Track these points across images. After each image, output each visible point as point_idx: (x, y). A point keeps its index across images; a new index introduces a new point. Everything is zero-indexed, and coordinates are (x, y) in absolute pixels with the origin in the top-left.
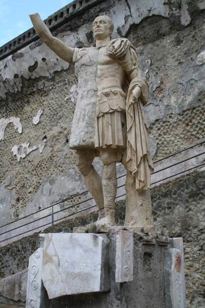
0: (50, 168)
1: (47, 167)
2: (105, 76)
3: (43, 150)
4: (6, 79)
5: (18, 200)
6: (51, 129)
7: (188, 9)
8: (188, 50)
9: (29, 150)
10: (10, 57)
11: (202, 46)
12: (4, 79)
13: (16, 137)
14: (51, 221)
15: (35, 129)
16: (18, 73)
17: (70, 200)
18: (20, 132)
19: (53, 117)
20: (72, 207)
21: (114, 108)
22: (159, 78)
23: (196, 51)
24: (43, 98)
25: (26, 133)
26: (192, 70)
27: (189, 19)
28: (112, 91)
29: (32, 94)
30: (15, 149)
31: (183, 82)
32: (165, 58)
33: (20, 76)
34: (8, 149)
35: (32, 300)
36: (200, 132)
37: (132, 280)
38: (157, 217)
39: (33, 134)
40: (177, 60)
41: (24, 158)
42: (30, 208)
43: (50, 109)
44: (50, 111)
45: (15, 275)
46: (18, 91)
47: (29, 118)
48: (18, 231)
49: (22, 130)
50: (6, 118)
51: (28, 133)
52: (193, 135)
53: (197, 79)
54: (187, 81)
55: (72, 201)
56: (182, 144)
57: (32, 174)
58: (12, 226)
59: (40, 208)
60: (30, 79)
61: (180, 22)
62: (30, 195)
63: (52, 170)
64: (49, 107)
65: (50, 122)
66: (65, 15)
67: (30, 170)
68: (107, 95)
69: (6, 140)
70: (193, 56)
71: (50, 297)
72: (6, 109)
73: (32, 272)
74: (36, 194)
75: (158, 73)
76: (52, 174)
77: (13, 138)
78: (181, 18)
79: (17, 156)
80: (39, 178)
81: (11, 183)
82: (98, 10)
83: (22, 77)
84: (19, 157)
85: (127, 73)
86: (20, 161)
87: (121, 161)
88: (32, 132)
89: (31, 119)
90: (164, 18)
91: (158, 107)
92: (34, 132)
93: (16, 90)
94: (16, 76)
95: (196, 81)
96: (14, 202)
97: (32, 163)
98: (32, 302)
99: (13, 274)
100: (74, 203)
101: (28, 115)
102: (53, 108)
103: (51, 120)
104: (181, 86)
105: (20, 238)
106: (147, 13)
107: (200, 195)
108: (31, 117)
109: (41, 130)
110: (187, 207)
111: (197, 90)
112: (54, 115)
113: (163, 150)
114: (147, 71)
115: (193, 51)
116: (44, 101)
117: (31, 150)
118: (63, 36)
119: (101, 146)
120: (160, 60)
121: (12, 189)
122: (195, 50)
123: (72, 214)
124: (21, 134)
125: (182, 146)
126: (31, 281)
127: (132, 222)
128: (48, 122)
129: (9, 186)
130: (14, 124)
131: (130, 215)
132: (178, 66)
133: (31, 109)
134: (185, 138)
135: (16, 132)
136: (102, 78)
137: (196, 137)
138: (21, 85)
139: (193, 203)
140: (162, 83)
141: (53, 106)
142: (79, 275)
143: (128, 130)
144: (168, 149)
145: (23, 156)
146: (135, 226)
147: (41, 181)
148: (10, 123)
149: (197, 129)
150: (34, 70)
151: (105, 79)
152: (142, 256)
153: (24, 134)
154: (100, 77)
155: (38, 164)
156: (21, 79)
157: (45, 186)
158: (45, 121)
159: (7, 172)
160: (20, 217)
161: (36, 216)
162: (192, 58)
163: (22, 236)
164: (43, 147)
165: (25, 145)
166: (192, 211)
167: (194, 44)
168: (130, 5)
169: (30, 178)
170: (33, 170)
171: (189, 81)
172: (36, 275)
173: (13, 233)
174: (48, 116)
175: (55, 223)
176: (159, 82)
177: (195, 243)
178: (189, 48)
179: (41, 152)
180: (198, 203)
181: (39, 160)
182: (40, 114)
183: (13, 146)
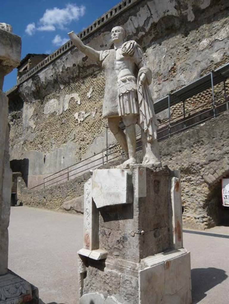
0: (100, 127)
1: (98, 126)
2: (122, 68)
3: (95, 115)
4: (68, 68)
5: (80, 149)
6: (99, 100)
7: (192, 10)
8: (194, 40)
9: (86, 116)
10: (69, 53)
11: (203, 36)
12: (66, 68)
13: (76, 107)
14: (102, 162)
15: (89, 101)
16: (75, 63)
17: (114, 148)
18: (79, 103)
19: (100, 92)
20: (116, 152)
21: (129, 90)
22: (173, 61)
23: (199, 41)
24: (93, 79)
25: (83, 104)
26: (196, 54)
27: (193, 16)
28: (127, 78)
29: (86, 77)
30: (76, 115)
31: (190, 63)
32: (177, 46)
33: (77, 65)
34: (71, 115)
35: (87, 209)
36: (202, 98)
37: (145, 196)
38: (172, 157)
39: (88, 104)
40: (185, 48)
41: (83, 121)
42: (89, 154)
43: (98, 87)
44: (98, 88)
45: (81, 196)
46: (76, 76)
47: (84, 93)
48: (81, 169)
49: (80, 102)
50: (69, 94)
51: (84, 104)
52: (198, 101)
53: (200, 60)
54: (193, 62)
55: (116, 149)
56: (190, 107)
57: (88, 131)
58: (78, 166)
59: (95, 153)
60: (84, 67)
61: (187, 19)
62: (87, 145)
63: (101, 128)
64: (97, 85)
65: (98, 96)
66: (105, 20)
67: (87, 129)
68: (124, 81)
69: (70, 109)
70: (197, 43)
71: (98, 207)
72: (69, 88)
73: (87, 193)
74: (92, 144)
75: (172, 57)
76: (102, 131)
77: (75, 108)
78: (188, 16)
79: (78, 119)
80: (93, 134)
81: (75, 138)
82: (128, 14)
83: (78, 65)
84: (79, 120)
85: (137, 64)
86: (80, 124)
87: (137, 123)
88: (87, 103)
89: (86, 94)
90: (175, 17)
91: (172, 81)
92: (88, 103)
93: (75, 75)
94: (74, 65)
95: (200, 62)
96: (78, 150)
97: (88, 124)
98: (87, 210)
99: (80, 196)
100: (117, 150)
101: (84, 91)
102: (100, 86)
103: (99, 94)
104: (188, 66)
105: (83, 174)
106: (163, 14)
107: (201, 142)
108: (86, 93)
109: (93, 101)
110: (192, 150)
111: (200, 68)
112: (101, 90)
113: (177, 112)
114: (164, 56)
115: (196, 40)
116: (94, 81)
117: (87, 115)
118: (105, 35)
119: (123, 114)
120: (174, 48)
121: (76, 142)
122: (198, 39)
123: (116, 157)
124: (80, 105)
125: (190, 108)
126: (86, 198)
127: (147, 161)
128: (97, 96)
129: (74, 140)
130: (75, 98)
131: (145, 157)
132: (186, 51)
133: (86, 88)
134: (192, 103)
135: (76, 104)
136: (120, 70)
137: (199, 102)
138: (78, 71)
139: (197, 147)
140: (175, 65)
141: (100, 84)
142: (113, 194)
143: (139, 103)
144: (180, 111)
145: (82, 120)
146: (148, 163)
147: (94, 136)
148: (72, 98)
149: (200, 96)
150: (86, 60)
151: (122, 71)
152: (153, 182)
153: (81, 105)
154: (118, 70)
155: (92, 125)
156: (78, 67)
157: (97, 139)
158: (96, 95)
159: (72, 131)
160: (82, 160)
161: (92, 159)
162: (196, 46)
163: (84, 172)
164: (95, 113)
165: (83, 112)
166: (196, 153)
167: (197, 35)
168: (151, 9)
169: (87, 134)
170: (89, 129)
171: (194, 62)
172: (88, 194)
173: (78, 170)
174: (97, 92)
175: (105, 163)
176: (173, 64)
177: (197, 174)
178: (193, 38)
179: (94, 116)
180: (200, 148)
181: (93, 122)
182: (92, 90)
183: (75, 113)
